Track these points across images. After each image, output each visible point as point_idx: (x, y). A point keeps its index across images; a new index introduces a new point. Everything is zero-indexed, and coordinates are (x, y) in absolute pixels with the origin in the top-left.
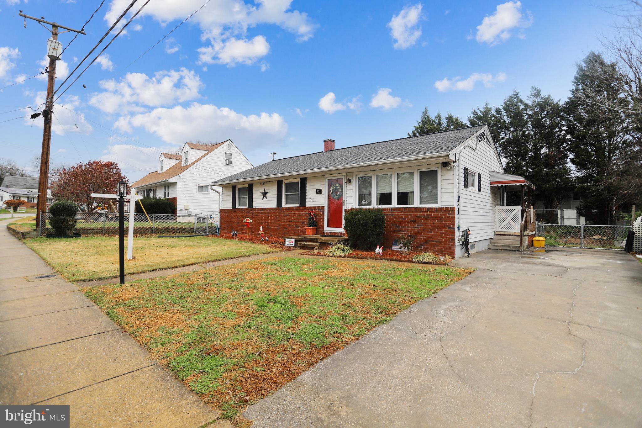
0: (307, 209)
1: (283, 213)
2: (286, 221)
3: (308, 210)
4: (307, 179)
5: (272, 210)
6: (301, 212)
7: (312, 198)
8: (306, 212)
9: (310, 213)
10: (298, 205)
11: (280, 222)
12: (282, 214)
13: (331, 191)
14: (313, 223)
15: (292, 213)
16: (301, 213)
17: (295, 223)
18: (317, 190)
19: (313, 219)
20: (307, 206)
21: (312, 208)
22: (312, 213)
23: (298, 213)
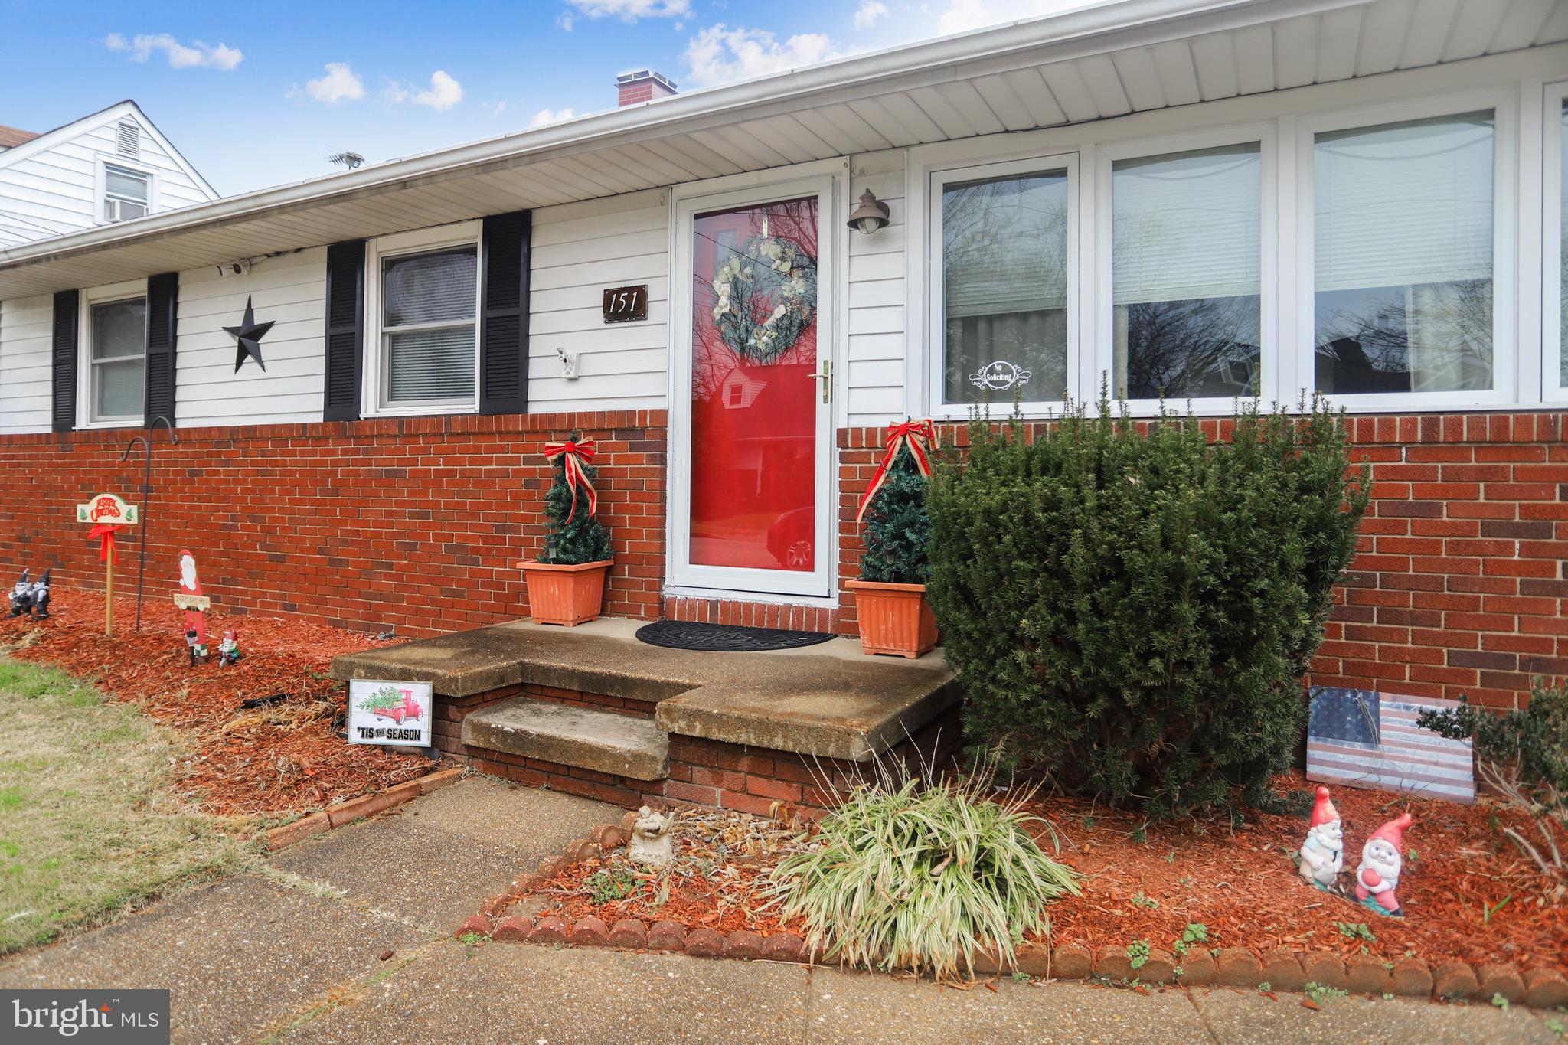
0: (533, 433)
1: (365, 463)
2: (389, 514)
3: (546, 434)
4: (537, 219)
5: (296, 441)
6: (492, 449)
7: (570, 353)
8: (525, 449)
9: (562, 461)
10: (471, 405)
11: (342, 523)
12: (356, 462)
13: (724, 300)
14: (582, 531)
15: (425, 462)
16: (489, 461)
17: (453, 527)
18: (608, 295)
19: (582, 503)
20: (533, 409)
21: (569, 426)
22: (573, 460)
23: (472, 461)
